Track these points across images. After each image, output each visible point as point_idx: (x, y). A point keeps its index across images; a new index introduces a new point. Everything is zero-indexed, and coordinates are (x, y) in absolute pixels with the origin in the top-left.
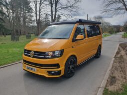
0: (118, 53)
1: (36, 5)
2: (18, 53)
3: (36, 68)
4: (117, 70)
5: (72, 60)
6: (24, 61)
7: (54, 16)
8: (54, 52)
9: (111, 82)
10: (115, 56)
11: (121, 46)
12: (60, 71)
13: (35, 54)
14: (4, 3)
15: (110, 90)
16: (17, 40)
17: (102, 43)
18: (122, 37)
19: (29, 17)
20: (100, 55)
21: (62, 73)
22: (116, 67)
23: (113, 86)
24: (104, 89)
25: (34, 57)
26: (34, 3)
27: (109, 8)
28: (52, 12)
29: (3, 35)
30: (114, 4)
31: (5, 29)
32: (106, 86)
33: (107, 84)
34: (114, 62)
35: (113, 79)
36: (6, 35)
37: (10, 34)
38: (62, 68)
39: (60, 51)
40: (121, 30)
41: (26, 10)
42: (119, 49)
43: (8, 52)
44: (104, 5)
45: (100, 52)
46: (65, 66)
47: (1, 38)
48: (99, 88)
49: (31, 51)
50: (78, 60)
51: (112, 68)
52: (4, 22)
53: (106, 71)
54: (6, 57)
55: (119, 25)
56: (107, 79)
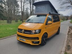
0: (69, 32)
1: (22, 3)
2: (12, 30)
3: (25, 39)
4: (70, 42)
5: (45, 35)
6: (18, 35)
7: (31, 10)
8: (35, 31)
9: (68, 49)
10: (68, 33)
11: (70, 28)
12: (39, 41)
13: (24, 32)
14: (4, 2)
15: (68, 53)
16: (11, 23)
17: (60, 26)
18: (70, 23)
19: (17, 10)
20: (59, 32)
21: (40, 43)
22: (69, 40)
23: (69, 51)
24: (64, 53)
25: (24, 33)
26: (20, 2)
27: (63, 6)
28: (31, 8)
29: (2, 19)
30: (66, 4)
31: (4, 16)
32: (65, 51)
33: (66, 49)
34: (68, 37)
35: (69, 47)
36: (4, 20)
37: (6, 19)
38: (40, 40)
39: (39, 30)
40: (69, 18)
41: (15, 6)
42: (69, 29)
43: (6, 29)
44: (60, 4)
45: (59, 31)
46: (42, 39)
47: (1, 21)
48: (61, 52)
49: (22, 30)
50: (48, 36)
51: (67, 40)
52: (3, 12)
53: (64, 42)
54: (6, 33)
55: (68, 16)
56: (65, 47)
